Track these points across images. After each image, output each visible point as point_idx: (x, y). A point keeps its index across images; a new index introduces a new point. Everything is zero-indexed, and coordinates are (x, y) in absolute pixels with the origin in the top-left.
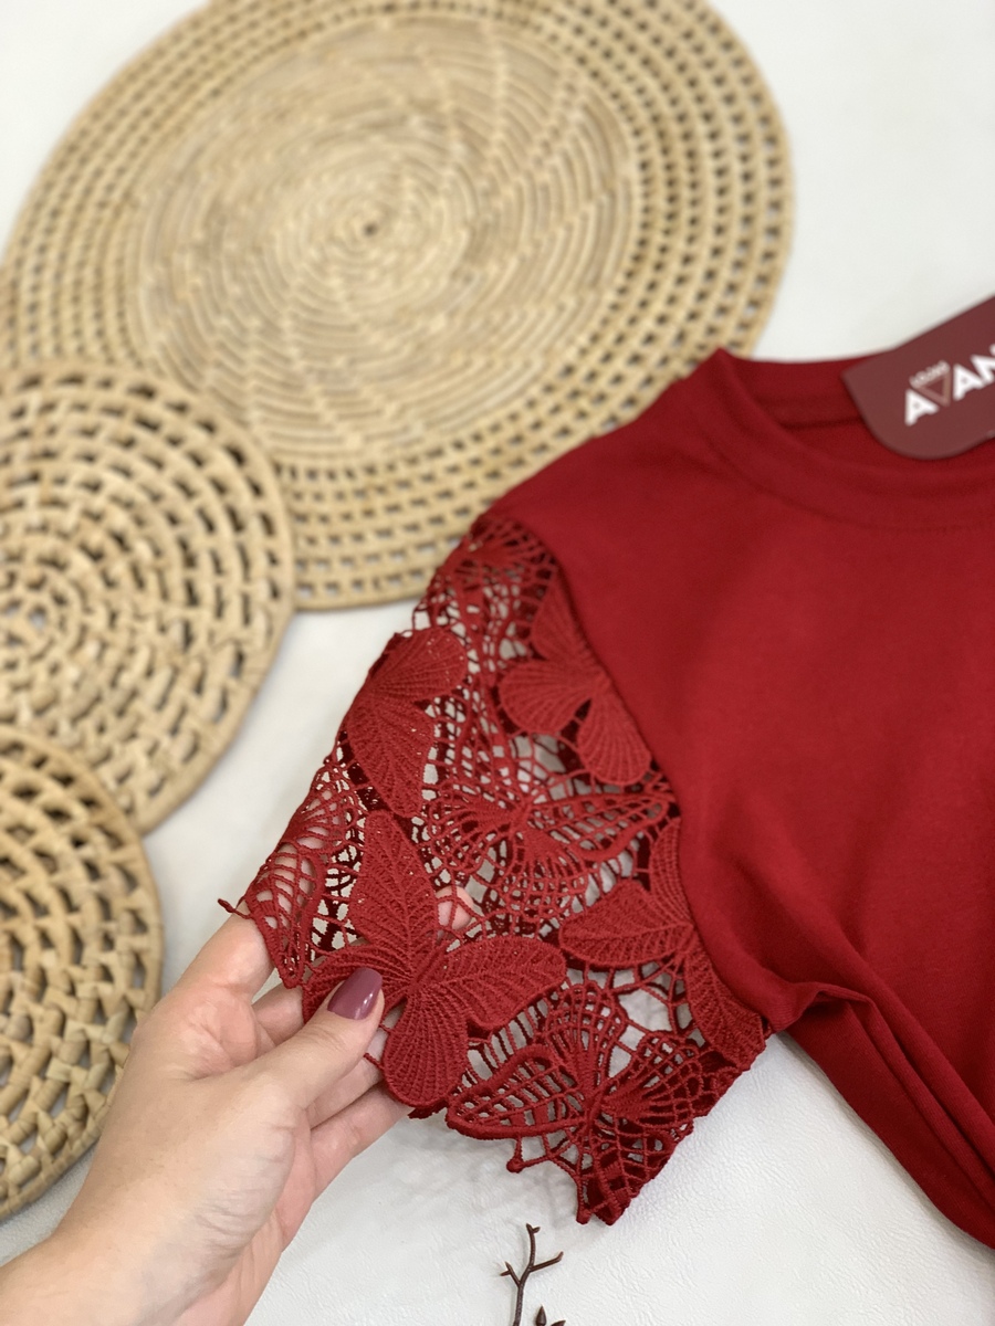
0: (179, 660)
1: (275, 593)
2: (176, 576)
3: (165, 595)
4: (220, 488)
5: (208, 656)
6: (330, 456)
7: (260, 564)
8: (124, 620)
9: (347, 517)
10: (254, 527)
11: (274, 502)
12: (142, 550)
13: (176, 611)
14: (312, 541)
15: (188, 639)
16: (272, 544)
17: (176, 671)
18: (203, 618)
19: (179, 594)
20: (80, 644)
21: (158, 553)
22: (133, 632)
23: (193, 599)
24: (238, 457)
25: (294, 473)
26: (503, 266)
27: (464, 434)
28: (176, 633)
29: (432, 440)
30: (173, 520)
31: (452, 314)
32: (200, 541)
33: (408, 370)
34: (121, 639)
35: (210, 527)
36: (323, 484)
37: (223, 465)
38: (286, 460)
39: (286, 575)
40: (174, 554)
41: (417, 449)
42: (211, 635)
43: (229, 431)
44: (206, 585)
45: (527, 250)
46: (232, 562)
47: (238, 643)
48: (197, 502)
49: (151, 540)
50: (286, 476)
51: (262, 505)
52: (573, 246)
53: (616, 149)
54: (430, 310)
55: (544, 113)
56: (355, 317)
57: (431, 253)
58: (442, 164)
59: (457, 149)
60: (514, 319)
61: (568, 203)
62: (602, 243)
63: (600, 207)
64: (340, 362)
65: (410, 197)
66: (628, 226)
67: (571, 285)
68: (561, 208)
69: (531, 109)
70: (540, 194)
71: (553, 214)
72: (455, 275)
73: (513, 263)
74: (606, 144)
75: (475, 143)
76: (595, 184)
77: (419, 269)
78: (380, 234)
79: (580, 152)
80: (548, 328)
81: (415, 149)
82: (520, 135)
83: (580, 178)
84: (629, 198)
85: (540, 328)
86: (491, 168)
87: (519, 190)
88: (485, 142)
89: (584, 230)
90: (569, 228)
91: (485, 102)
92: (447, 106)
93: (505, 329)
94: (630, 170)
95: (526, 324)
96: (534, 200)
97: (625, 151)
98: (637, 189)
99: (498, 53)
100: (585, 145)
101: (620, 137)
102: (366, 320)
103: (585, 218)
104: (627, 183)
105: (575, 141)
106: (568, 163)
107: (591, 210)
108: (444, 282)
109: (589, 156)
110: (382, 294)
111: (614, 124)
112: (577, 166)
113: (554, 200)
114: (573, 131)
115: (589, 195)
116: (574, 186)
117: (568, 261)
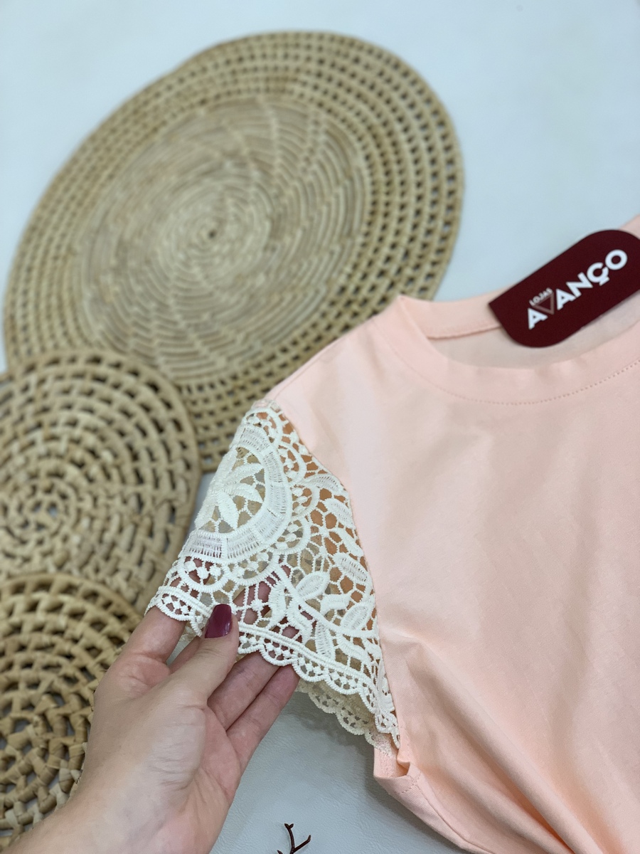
0: (136, 519)
1: (188, 466)
2: (128, 468)
3: (123, 480)
4: (147, 409)
5: (154, 513)
6: (209, 374)
7: (176, 450)
8: (102, 501)
9: (225, 409)
10: (170, 428)
11: (180, 411)
12: (107, 456)
13: (131, 489)
14: (206, 428)
15: (141, 504)
16: (182, 437)
17: (136, 526)
18: (147, 490)
19: (131, 478)
20: (78, 521)
21: (115, 456)
22: (108, 507)
23: (140, 480)
24: (155, 387)
25: (189, 390)
26: (293, 235)
27: (286, 343)
28: (133, 502)
29: (267, 351)
30: (122, 434)
31: (267, 273)
32: (139, 444)
33: (247, 312)
34: (101, 513)
35: (144, 433)
36: (208, 392)
37: (146, 394)
38: (183, 383)
39: (193, 454)
40: (125, 455)
41: (260, 358)
42: (154, 499)
43: (147, 373)
44: (146, 468)
45: (306, 224)
46: (160, 453)
47: (170, 501)
48: (134, 420)
49: (110, 449)
50: (185, 392)
51: (172, 414)
52: (333, 215)
53: (349, 152)
54: (254, 273)
55: (303, 141)
56: (211, 288)
57: (250, 240)
58: (248, 185)
59: (255, 174)
60: (305, 265)
61: (326, 190)
62: (350, 209)
63: (345, 188)
64: (206, 317)
65: (232, 210)
66: (364, 195)
67: (335, 238)
68: (322, 195)
69: (295, 140)
70: (309, 190)
71: (318, 199)
72: (265, 248)
73: (299, 234)
74: (343, 150)
75: (265, 169)
76: (340, 175)
77: (244, 251)
78: (218, 235)
79: (328, 159)
80: (326, 268)
81: (230, 181)
82: (290, 157)
83: (330, 174)
84: (361, 178)
85: (321, 268)
86: (277, 181)
87: (296, 190)
88: (271, 166)
89: (338, 204)
90: (329, 205)
91: (267, 143)
92: (245, 151)
93: (300, 274)
94: (360, 162)
95: (313, 267)
96: (305, 193)
97: (355, 151)
98: (366, 172)
99: (270, 112)
100: (330, 154)
101: (350, 144)
102: (217, 288)
103: (337, 197)
104: (359, 170)
105: (324, 153)
106: (322, 167)
107: (340, 191)
108: (260, 254)
109: (334, 160)
110: (224, 271)
111: (345, 137)
112: (328, 167)
113: (317, 190)
114: (323, 147)
115: (338, 182)
116: (328, 179)
117: (331, 224)
